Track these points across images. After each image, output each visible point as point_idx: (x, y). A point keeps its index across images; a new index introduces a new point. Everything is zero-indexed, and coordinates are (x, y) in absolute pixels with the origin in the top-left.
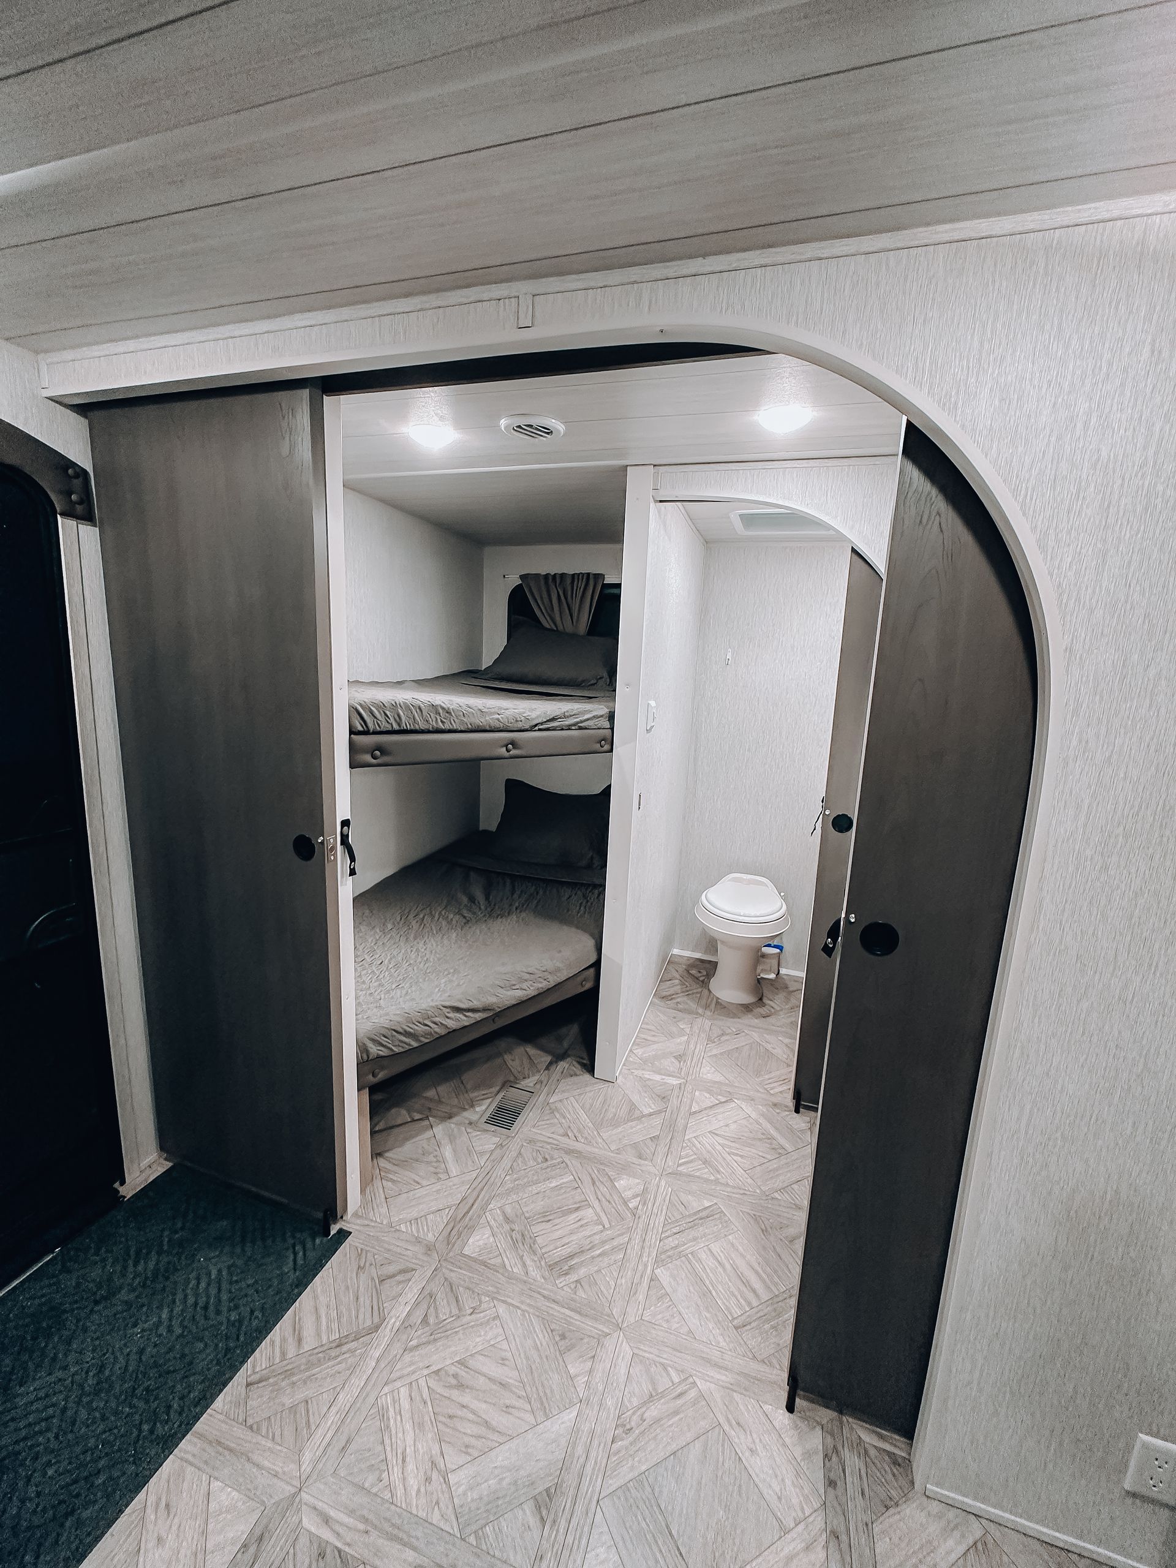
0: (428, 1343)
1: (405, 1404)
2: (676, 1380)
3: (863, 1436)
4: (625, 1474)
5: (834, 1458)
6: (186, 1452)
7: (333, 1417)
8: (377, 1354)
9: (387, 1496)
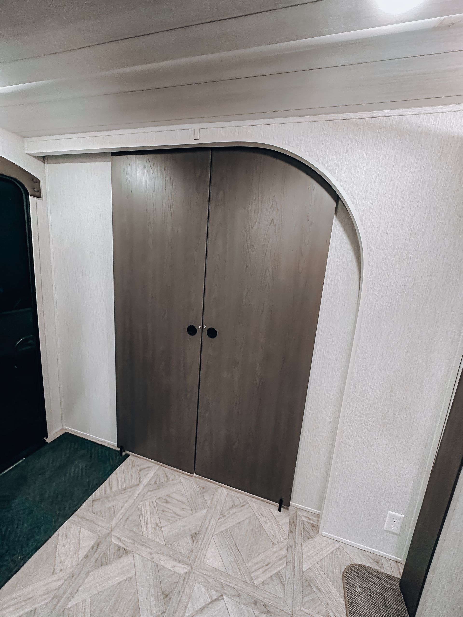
0: (157, 489)
1: (148, 507)
2: (242, 501)
3: (303, 519)
4: (222, 528)
5: (293, 525)
6: (72, 520)
7: (123, 510)
8: (138, 492)
9: (141, 533)
